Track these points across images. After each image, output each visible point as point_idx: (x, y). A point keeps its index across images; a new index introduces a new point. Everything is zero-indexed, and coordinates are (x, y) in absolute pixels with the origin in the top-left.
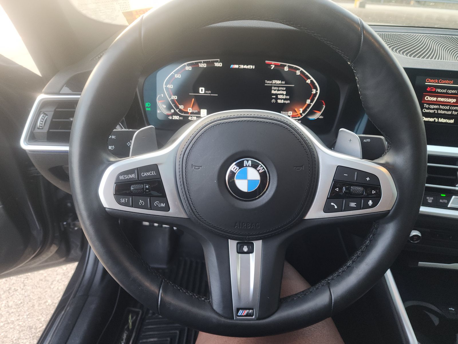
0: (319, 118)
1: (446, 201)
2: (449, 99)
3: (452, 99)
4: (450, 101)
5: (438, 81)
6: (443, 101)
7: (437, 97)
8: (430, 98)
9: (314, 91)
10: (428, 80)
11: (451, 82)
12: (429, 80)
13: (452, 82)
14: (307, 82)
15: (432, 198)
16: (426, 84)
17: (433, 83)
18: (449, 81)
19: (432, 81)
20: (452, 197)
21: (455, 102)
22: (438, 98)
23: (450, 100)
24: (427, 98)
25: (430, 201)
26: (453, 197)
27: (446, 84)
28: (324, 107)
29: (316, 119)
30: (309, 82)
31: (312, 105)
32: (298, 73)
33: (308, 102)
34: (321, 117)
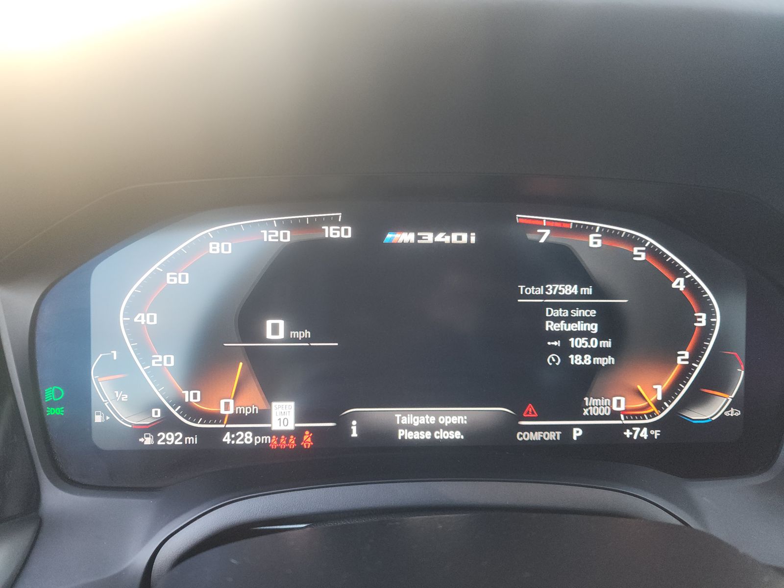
0: (727, 414)
9: (702, 320)
14: (674, 286)
28: (743, 372)
29: (713, 419)
30: (682, 287)
31: (699, 367)
32: (640, 256)
33: (683, 360)
34: (732, 413)
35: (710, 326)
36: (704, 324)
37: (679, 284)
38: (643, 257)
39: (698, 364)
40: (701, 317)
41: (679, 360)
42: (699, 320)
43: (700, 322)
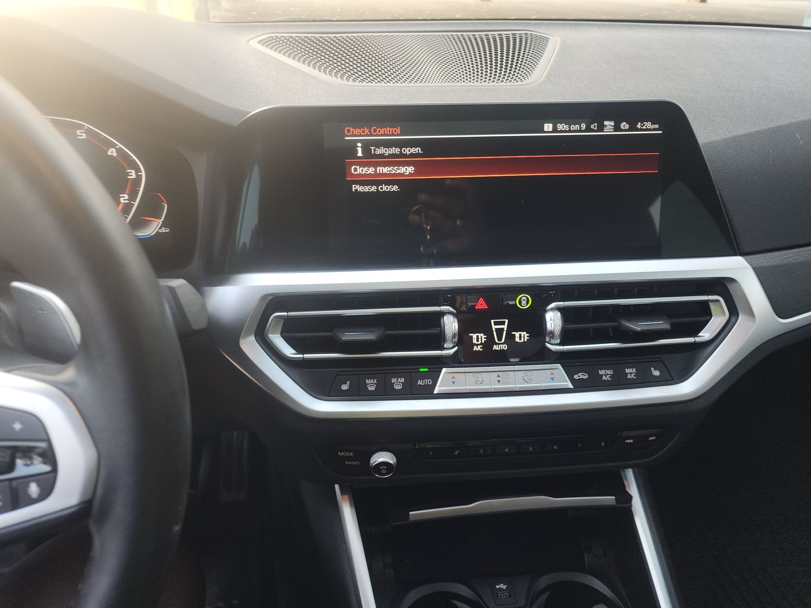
0: (160, 231)
1: (429, 382)
2: (400, 168)
3: (405, 167)
4: (403, 172)
5: (370, 131)
6: (389, 172)
7: (375, 165)
8: (360, 170)
10: (349, 131)
11: (395, 131)
12: (352, 129)
13: (398, 131)
14: (109, 153)
15: (403, 380)
16: (346, 138)
17: (361, 135)
18: (391, 129)
19: (357, 131)
20: (441, 371)
21: (413, 172)
22: (378, 168)
23: (402, 170)
24: (356, 170)
25: (398, 387)
26: (444, 370)
27: (387, 135)
28: (166, 206)
29: (152, 235)
30: (115, 154)
31: (136, 204)
32: (82, 136)
33: (124, 200)
34: (164, 230)
35: (139, 178)
36: (134, 176)
37: (112, 152)
38: (84, 136)
39: (135, 202)
40: (131, 172)
41: (122, 200)
42: (130, 174)
43: (132, 175)
